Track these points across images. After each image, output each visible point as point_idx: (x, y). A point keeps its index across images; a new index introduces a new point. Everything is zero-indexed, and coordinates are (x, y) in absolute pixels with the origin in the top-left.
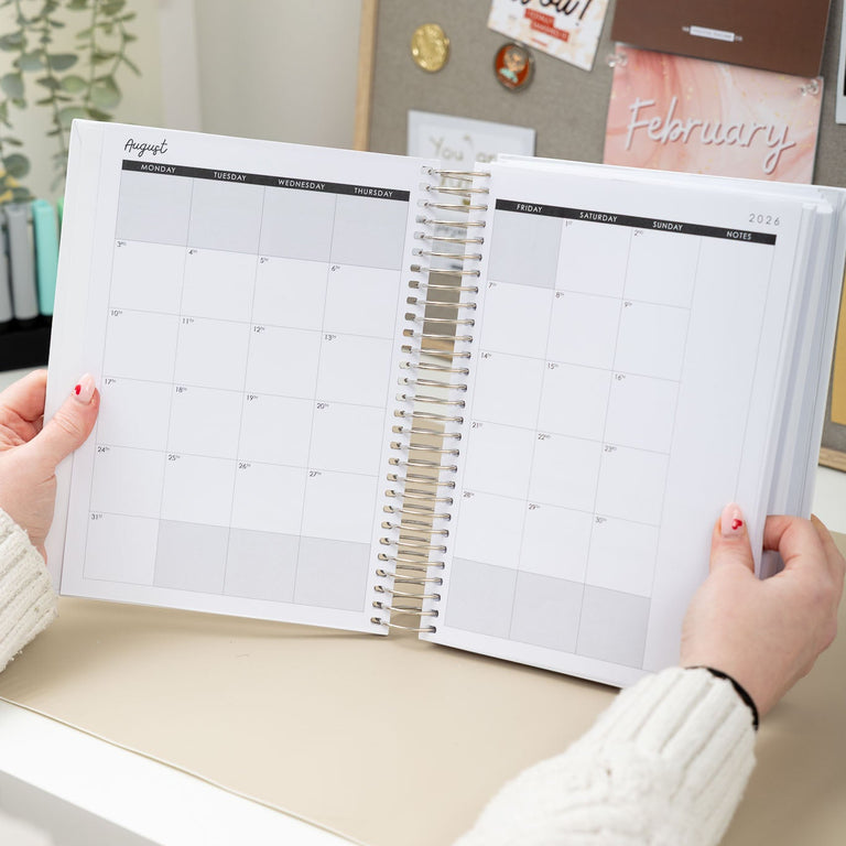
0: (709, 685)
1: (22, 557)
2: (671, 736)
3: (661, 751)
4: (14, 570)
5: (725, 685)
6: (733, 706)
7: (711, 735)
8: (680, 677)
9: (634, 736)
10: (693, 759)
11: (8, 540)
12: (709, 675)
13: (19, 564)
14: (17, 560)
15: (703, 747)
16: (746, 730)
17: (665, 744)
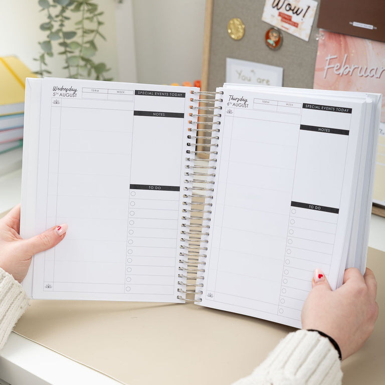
0: (319, 341)
1: (12, 287)
2: (300, 366)
3: (295, 374)
4: (9, 294)
5: (326, 340)
6: (329, 350)
7: (318, 365)
8: (305, 335)
9: (283, 367)
10: (310, 377)
11: (4, 281)
12: (319, 335)
13: (11, 290)
14: (10, 289)
15: (315, 371)
16: (336, 361)
17: (297, 370)
